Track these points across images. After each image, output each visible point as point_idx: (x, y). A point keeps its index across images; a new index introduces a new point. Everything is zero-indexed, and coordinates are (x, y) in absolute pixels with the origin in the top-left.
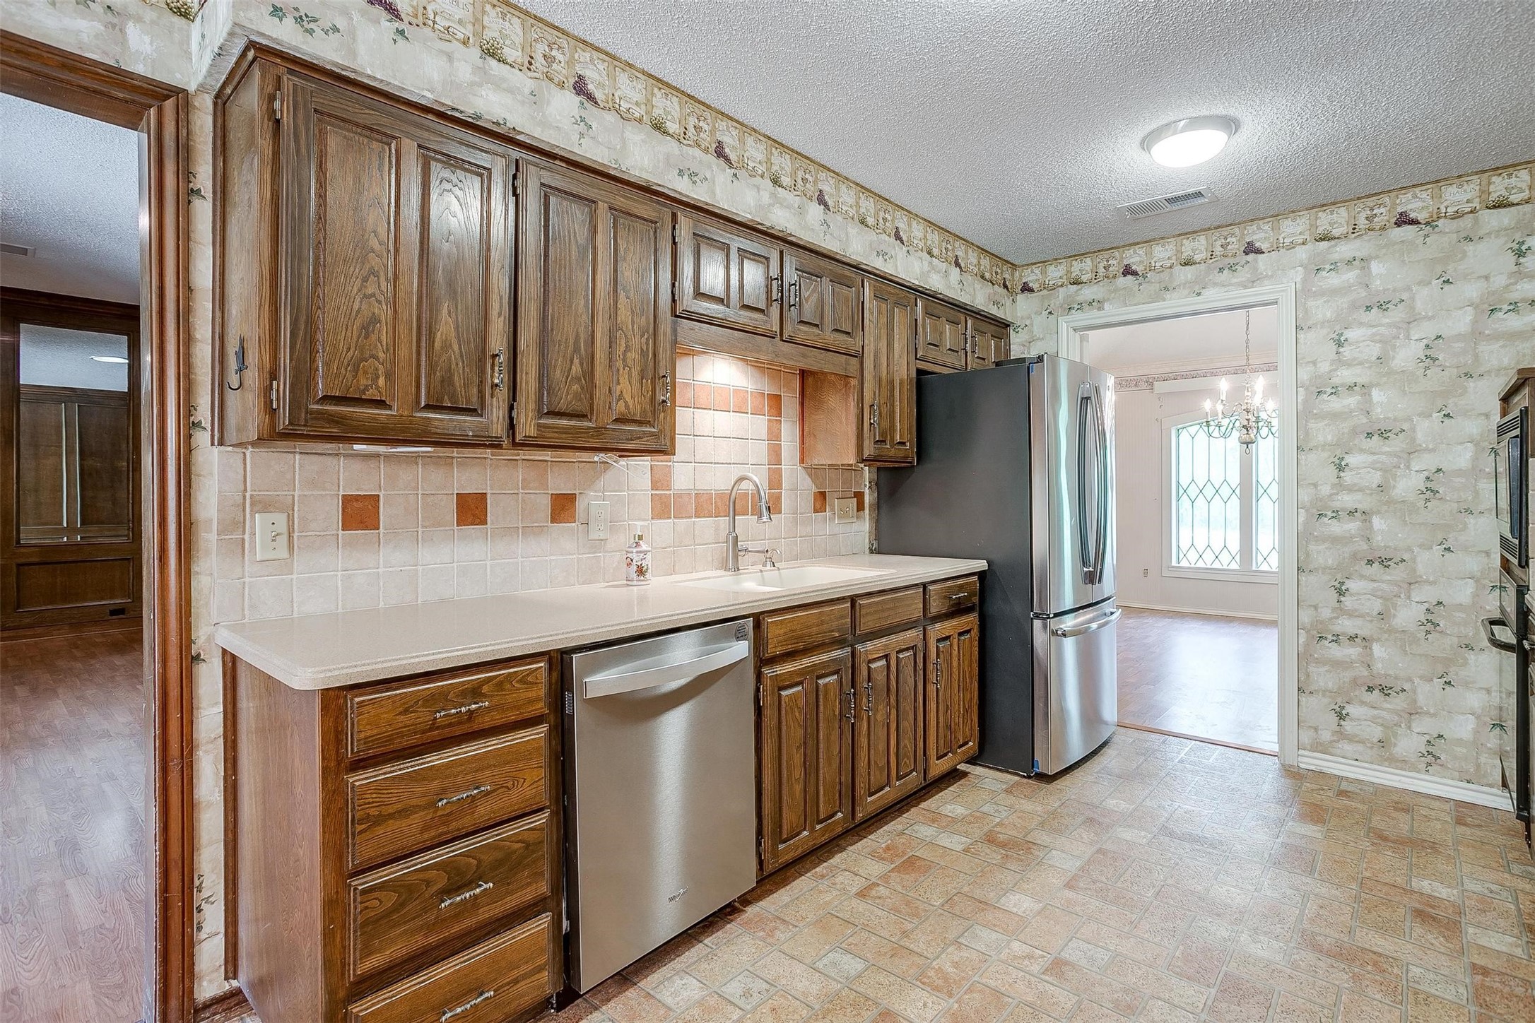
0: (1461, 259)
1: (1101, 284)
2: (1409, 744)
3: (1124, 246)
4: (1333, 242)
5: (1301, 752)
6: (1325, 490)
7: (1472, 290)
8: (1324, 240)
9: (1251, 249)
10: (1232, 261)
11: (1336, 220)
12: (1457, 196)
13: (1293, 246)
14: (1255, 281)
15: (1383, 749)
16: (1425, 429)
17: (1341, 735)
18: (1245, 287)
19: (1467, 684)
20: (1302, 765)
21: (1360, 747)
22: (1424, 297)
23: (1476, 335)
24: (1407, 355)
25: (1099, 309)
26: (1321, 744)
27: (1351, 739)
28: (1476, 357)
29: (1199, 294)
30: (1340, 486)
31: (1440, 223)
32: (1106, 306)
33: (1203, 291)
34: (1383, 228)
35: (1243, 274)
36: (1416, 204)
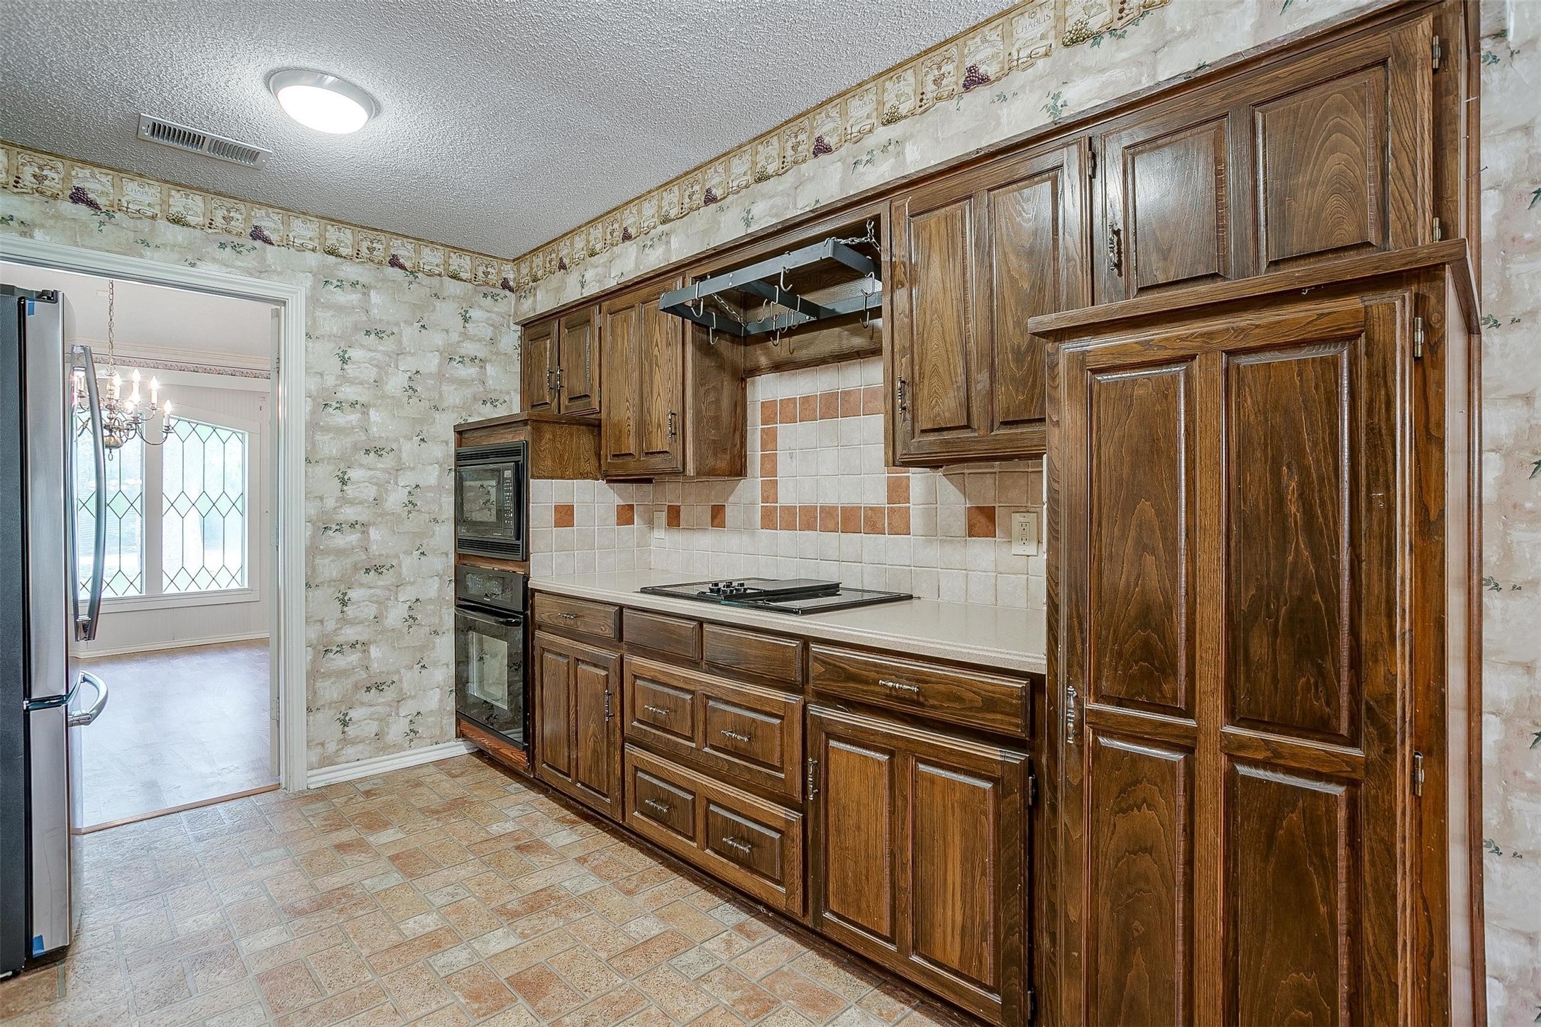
0: (433, 311)
1: (27, 198)
2: (397, 729)
3: (73, 160)
4: (339, 260)
5: (310, 773)
6: (330, 503)
7: (438, 339)
8: (332, 254)
9: (257, 234)
10: (237, 240)
11: (344, 239)
12: (431, 258)
13: (302, 248)
14: (262, 271)
15: (380, 743)
16: (408, 449)
17: (345, 741)
18: (251, 275)
19: (435, 664)
20: (312, 787)
21: (360, 747)
22: (409, 333)
23: (440, 376)
24: (396, 383)
25: (23, 234)
26: (328, 757)
27: (353, 742)
28: (441, 395)
29: (192, 265)
30: (344, 500)
31: (420, 275)
32: (38, 233)
33: (198, 263)
34: (380, 263)
35: (249, 260)
36: (405, 251)
